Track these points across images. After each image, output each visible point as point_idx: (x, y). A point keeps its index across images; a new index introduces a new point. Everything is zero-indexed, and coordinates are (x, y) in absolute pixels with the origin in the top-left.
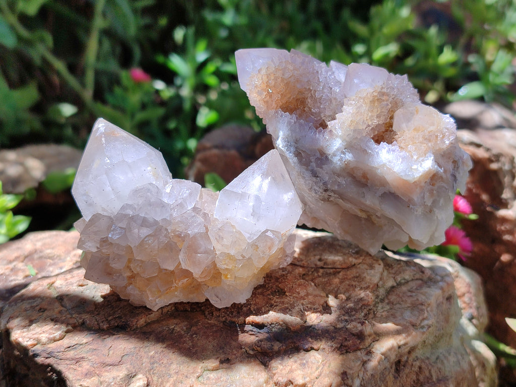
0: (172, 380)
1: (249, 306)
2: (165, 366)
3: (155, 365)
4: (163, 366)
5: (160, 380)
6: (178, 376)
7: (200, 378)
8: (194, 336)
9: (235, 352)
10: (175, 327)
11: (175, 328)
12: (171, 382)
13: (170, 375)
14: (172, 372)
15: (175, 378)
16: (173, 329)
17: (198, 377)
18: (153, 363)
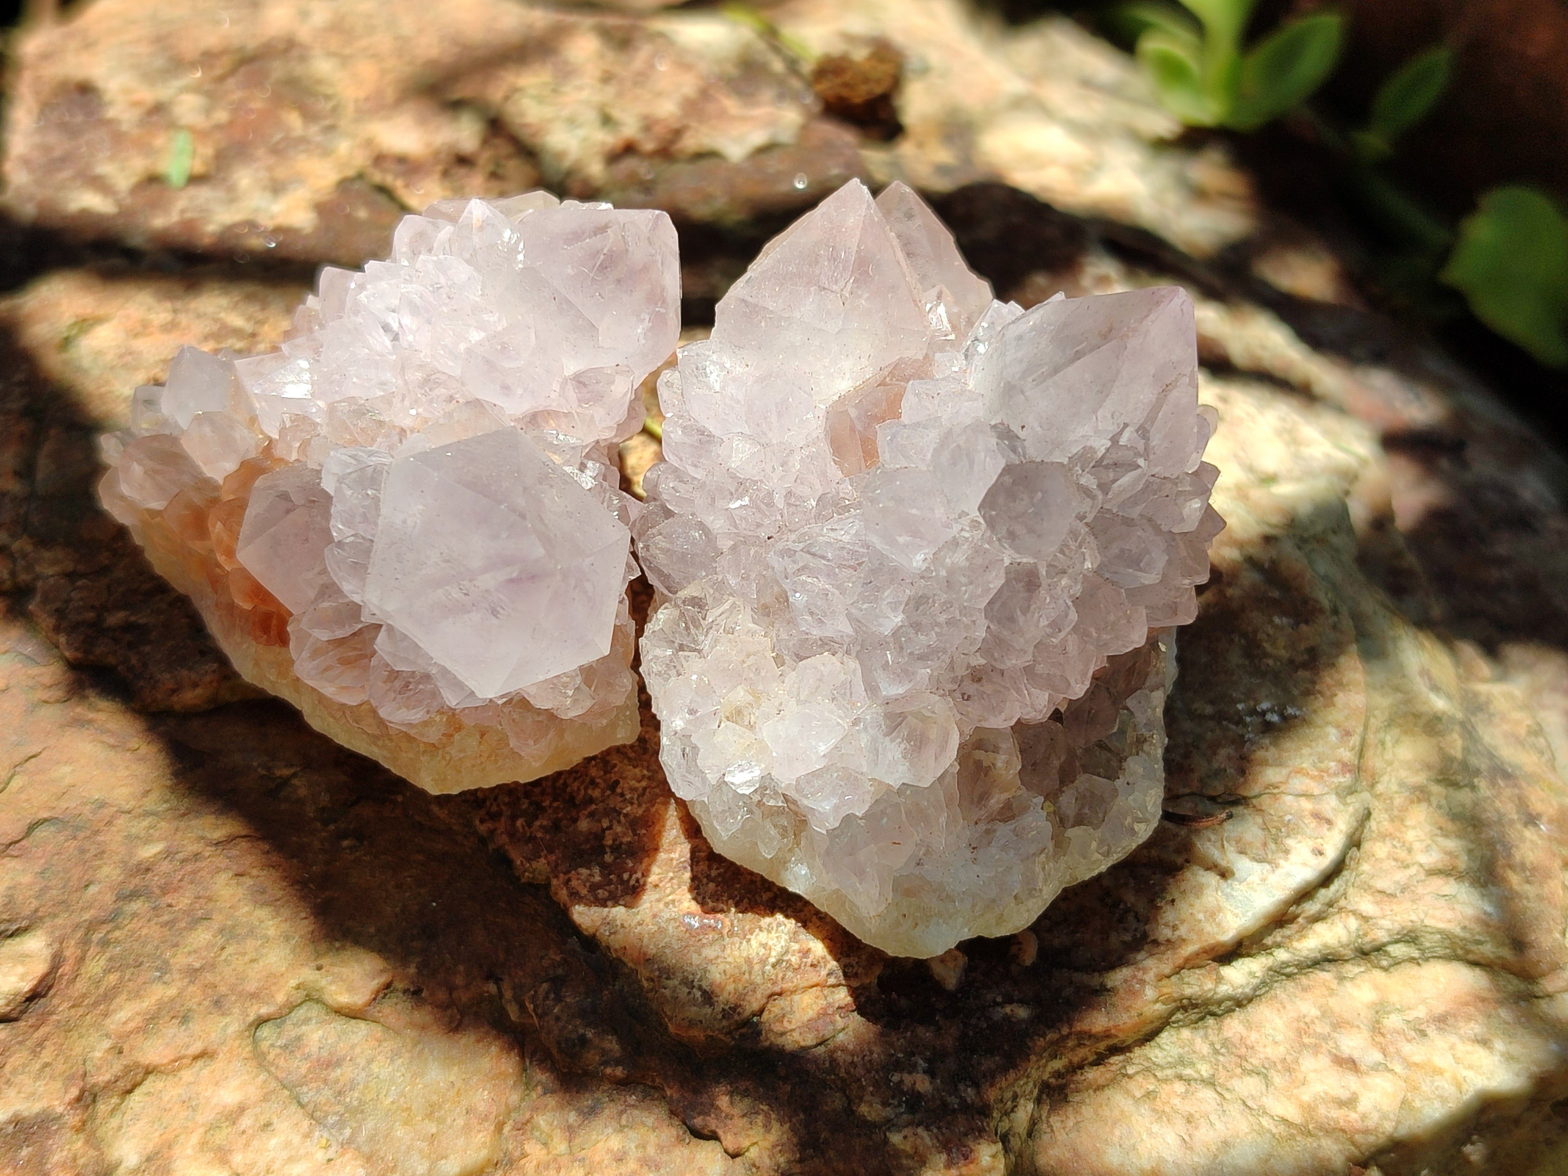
0: (159, 993)
1: (605, 823)
2: (170, 924)
3: (137, 906)
4: (166, 918)
5: (113, 978)
6: (192, 988)
7: (265, 1031)
8: (346, 843)
9: (459, 981)
10: (295, 775)
11: (295, 782)
12: (145, 1005)
13: (164, 969)
14: (180, 960)
15: (172, 991)
16: (285, 782)
17: (261, 1022)
18: (133, 895)
